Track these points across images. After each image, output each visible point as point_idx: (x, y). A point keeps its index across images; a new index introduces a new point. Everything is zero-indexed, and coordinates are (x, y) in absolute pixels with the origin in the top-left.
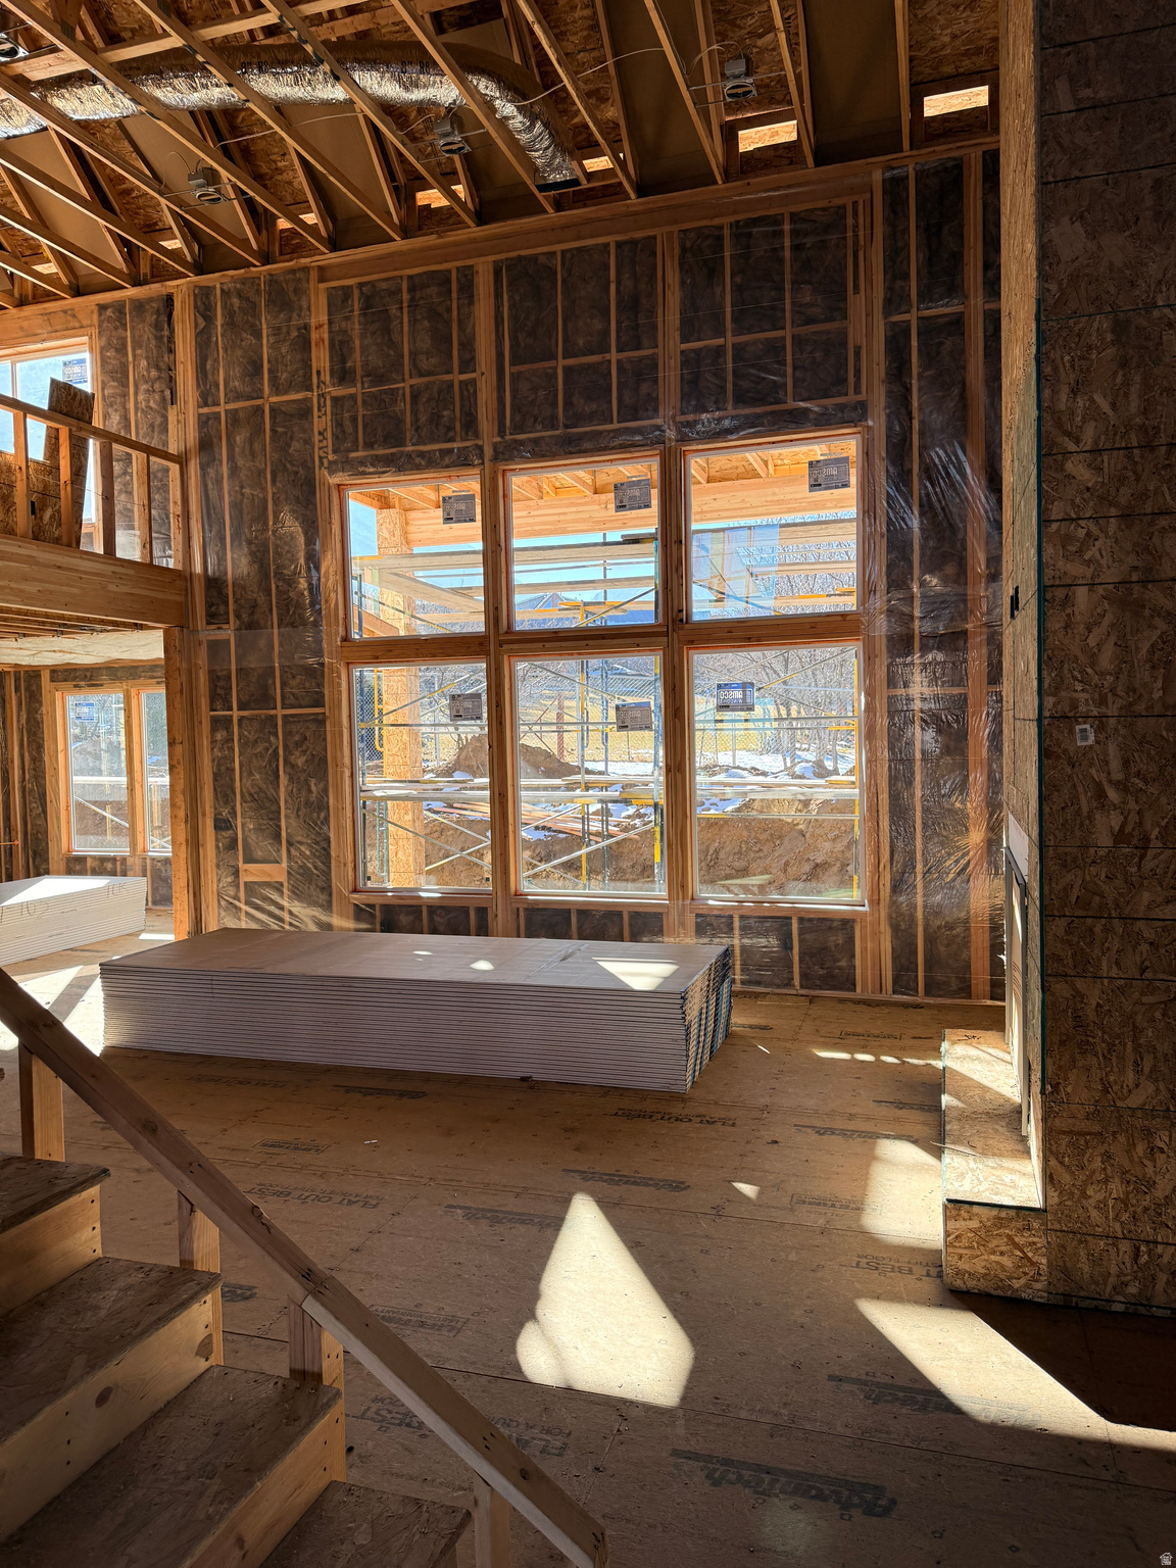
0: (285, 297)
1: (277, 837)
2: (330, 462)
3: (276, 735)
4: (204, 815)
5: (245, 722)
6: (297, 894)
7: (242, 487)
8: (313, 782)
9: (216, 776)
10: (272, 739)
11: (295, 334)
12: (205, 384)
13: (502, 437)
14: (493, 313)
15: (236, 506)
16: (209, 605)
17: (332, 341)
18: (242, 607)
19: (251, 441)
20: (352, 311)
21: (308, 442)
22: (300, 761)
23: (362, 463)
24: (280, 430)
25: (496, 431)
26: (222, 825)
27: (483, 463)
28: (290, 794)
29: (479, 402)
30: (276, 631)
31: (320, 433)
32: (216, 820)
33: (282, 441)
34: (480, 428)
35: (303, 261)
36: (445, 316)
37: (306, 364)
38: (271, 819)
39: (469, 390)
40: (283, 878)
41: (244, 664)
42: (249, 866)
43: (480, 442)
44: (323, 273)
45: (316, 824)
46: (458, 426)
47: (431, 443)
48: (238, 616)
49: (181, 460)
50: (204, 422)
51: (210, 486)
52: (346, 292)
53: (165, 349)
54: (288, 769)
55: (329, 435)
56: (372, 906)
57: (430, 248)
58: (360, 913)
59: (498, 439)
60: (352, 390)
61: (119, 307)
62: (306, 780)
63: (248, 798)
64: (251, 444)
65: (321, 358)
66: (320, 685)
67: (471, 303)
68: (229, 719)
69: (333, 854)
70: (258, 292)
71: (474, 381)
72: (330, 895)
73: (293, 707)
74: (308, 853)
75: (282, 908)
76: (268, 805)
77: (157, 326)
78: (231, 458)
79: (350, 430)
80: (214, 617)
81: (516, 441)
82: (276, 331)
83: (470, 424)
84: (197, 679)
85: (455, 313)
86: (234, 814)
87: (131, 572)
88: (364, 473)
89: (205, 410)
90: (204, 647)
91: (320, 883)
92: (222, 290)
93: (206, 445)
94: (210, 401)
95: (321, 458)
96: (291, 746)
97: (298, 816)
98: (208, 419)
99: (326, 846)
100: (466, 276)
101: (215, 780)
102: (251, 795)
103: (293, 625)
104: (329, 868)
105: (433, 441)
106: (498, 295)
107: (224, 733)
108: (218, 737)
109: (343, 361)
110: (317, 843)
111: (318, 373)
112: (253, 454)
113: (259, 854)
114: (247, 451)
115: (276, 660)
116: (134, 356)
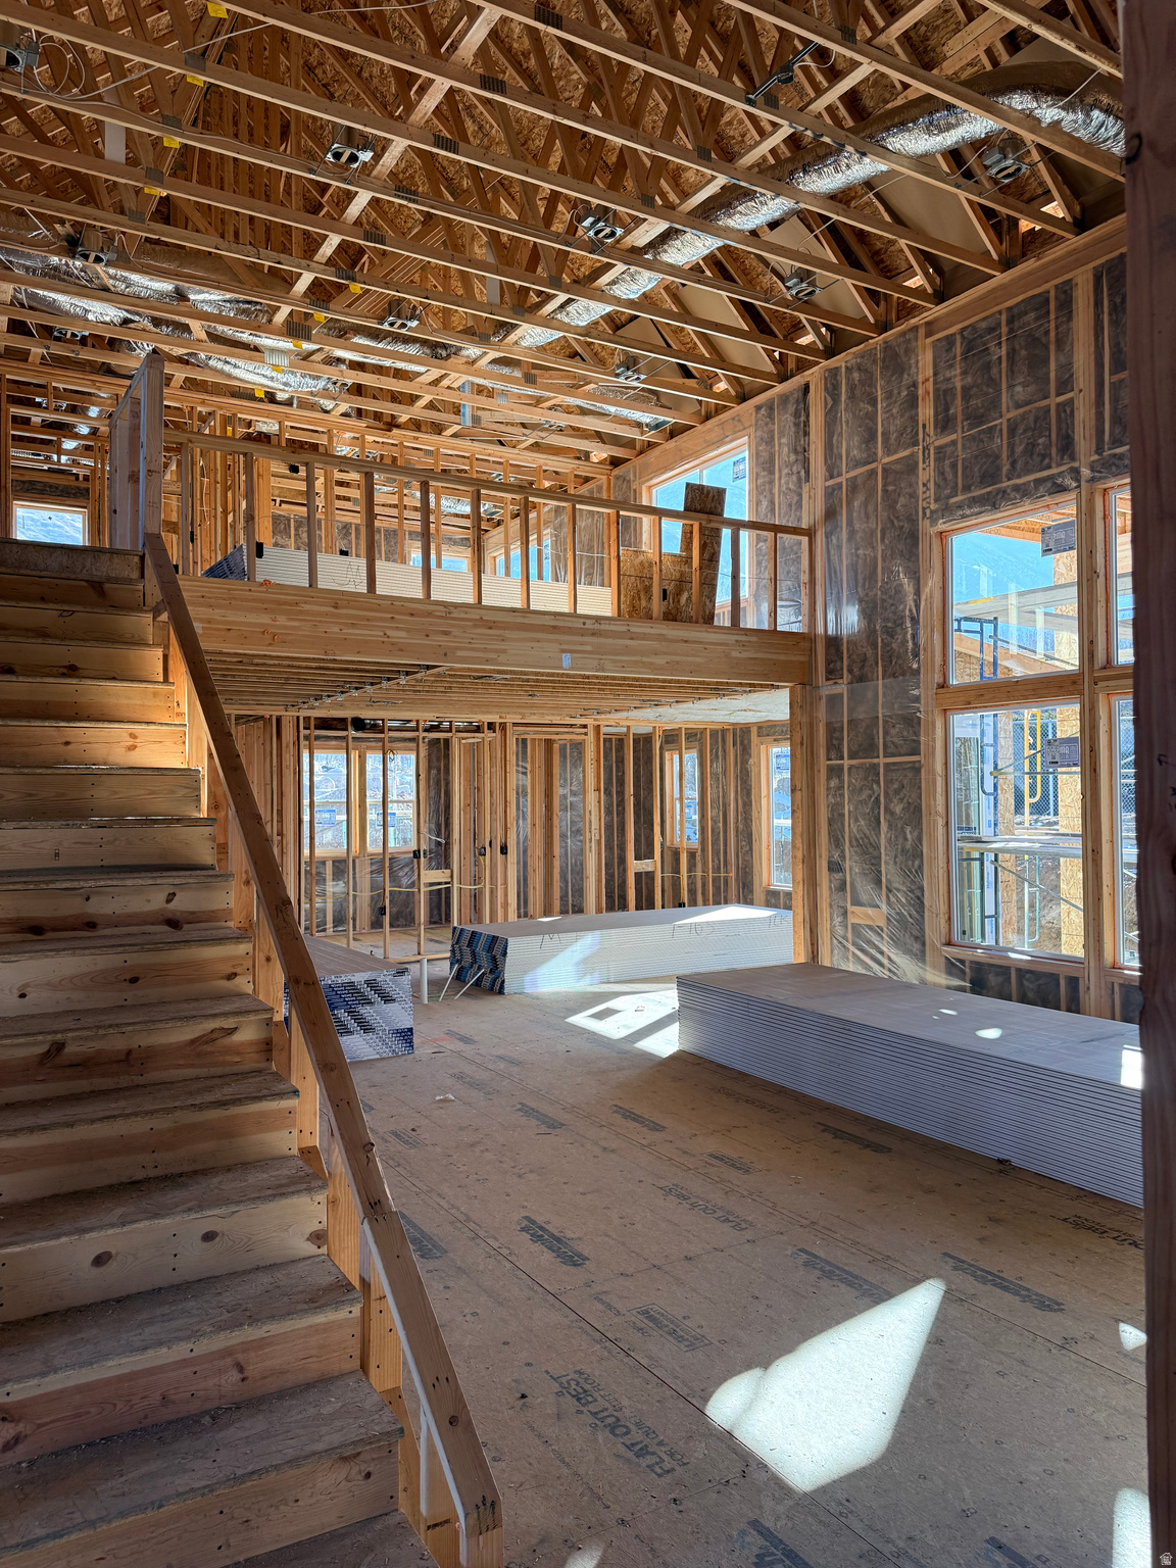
0: (895, 361)
1: (878, 882)
2: (932, 512)
3: (878, 783)
4: (820, 857)
5: (854, 770)
6: (896, 942)
7: (857, 549)
8: (908, 830)
9: (830, 822)
10: (875, 786)
11: (904, 393)
12: (831, 458)
13: (1100, 454)
14: (1092, 323)
15: (853, 568)
16: (828, 662)
17: (936, 390)
18: (854, 661)
19: (866, 504)
20: (955, 358)
21: (913, 496)
22: (898, 809)
23: (960, 507)
24: (890, 488)
25: (1094, 449)
26: (835, 867)
27: (1079, 487)
28: (889, 841)
29: (1076, 422)
30: (880, 682)
31: (924, 485)
32: (829, 862)
33: (890, 499)
34: (1077, 449)
35: (913, 321)
36: (1044, 340)
37: (914, 419)
38: (873, 864)
39: (1067, 411)
40: (882, 923)
41: (855, 716)
42: (856, 909)
43: (1076, 464)
44: (930, 327)
45: (911, 872)
46: (1054, 451)
47: (1025, 475)
48: (850, 671)
49: (810, 533)
50: (830, 493)
51: (832, 552)
52: (950, 340)
53: (801, 433)
54: (888, 817)
55: (932, 485)
56: (962, 962)
57: (1029, 274)
58: (952, 967)
59: (1096, 457)
60: (954, 437)
61: (770, 406)
62: (902, 828)
63: (855, 843)
64: (866, 507)
65: (926, 412)
66: (917, 734)
67: (1070, 319)
68: (840, 768)
69: (926, 903)
70: (875, 362)
71: (1071, 401)
72: (924, 944)
73: (893, 755)
74: (903, 900)
75: (882, 953)
76: (871, 850)
77: (796, 414)
78: (850, 523)
79: (950, 476)
80: (832, 674)
81: (1115, 455)
82: (889, 395)
83: (1067, 447)
84: (818, 731)
85: (1053, 334)
86: (843, 857)
87: (754, 639)
88: (963, 516)
89: (830, 483)
90: (824, 701)
91: (915, 932)
92: (847, 368)
93: (830, 514)
94: (835, 473)
95: (924, 509)
96: (891, 793)
97: (895, 862)
98: (834, 490)
99: (919, 894)
100: (1065, 292)
101: (830, 824)
102: (857, 840)
103: (894, 675)
104: (923, 917)
105: (1029, 472)
106: (1098, 304)
107: (837, 781)
108: (832, 784)
109: (947, 409)
110: (912, 891)
111: (924, 426)
112: (867, 516)
113: (864, 897)
114: (862, 515)
115: (880, 711)
116: (780, 444)
